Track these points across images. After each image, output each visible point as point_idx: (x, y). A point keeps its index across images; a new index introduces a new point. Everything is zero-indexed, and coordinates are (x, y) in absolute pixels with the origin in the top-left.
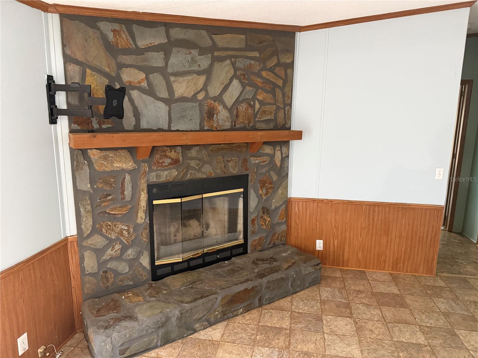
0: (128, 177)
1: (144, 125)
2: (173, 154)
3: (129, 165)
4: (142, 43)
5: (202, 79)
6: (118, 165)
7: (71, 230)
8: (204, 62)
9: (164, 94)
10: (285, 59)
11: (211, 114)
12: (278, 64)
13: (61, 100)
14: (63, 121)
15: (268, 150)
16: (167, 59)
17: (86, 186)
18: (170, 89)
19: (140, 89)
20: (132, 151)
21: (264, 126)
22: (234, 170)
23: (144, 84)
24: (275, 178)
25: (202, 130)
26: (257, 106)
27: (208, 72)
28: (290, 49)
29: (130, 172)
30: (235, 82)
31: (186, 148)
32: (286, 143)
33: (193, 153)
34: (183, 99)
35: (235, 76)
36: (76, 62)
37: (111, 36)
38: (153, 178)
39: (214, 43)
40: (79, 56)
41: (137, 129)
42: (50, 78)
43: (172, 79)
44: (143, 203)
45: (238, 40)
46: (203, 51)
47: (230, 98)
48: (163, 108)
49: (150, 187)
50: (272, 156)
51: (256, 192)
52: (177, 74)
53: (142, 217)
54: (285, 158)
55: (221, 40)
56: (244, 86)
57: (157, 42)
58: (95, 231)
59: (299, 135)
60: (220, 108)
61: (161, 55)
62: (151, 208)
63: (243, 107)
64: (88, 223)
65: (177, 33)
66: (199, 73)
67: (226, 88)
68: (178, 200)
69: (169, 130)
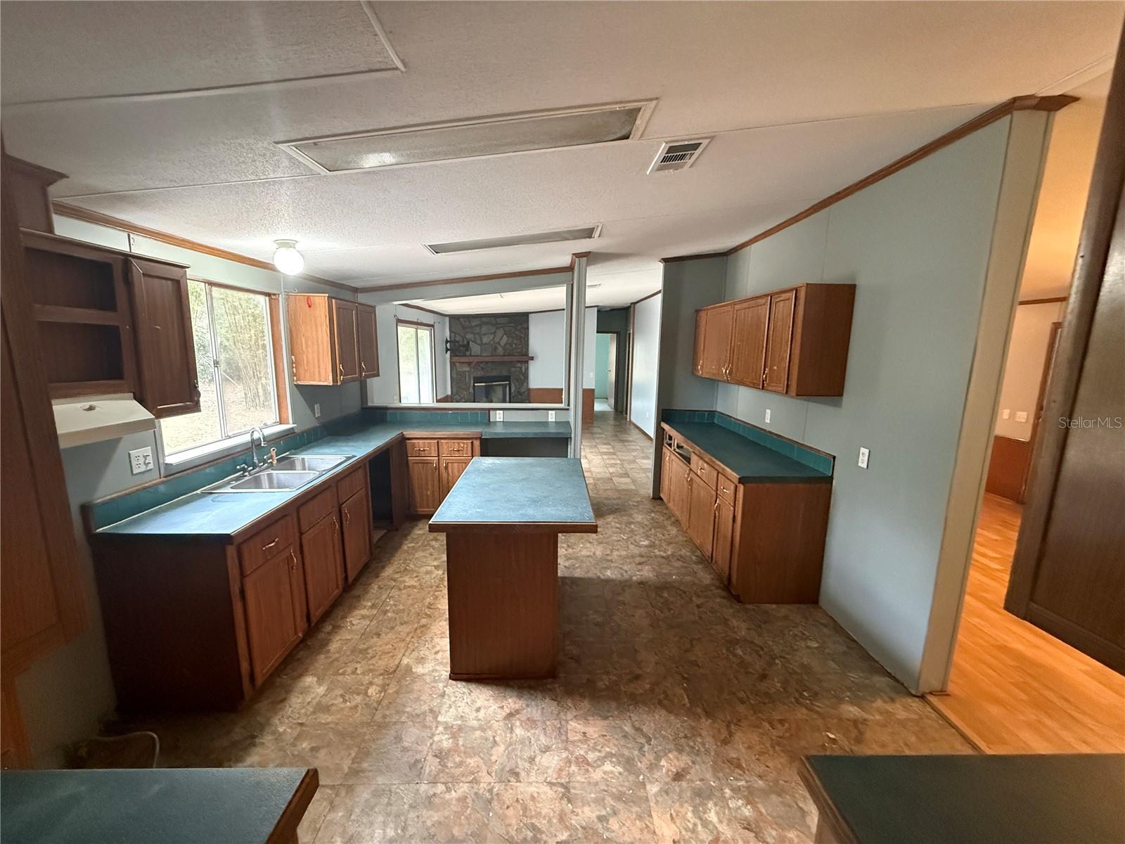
0: (467, 374)
1: (472, 354)
2: (482, 365)
3: (468, 369)
4: (473, 324)
5: (492, 337)
6: (464, 369)
7: (449, 393)
8: (493, 330)
9: (479, 342)
10: (525, 326)
11: (496, 349)
12: (522, 328)
13: (448, 345)
14: (449, 352)
15: (519, 365)
16: (480, 329)
17: (455, 376)
18: (481, 341)
19: (473, 341)
20: (469, 364)
21: (517, 354)
22: (505, 373)
23: (473, 339)
24: (522, 377)
25: (492, 356)
26: (514, 346)
27: (494, 333)
28: (527, 321)
29: (468, 372)
30: (505, 336)
31: (487, 363)
32: (527, 362)
33: (489, 364)
34: (486, 344)
35: (505, 334)
36: (453, 332)
37: (463, 322)
38: (475, 375)
39: (496, 322)
40: (454, 331)
41: (471, 355)
42: (447, 339)
43: (482, 337)
44: (472, 384)
45: (505, 320)
46: (493, 325)
47: (503, 342)
48: (479, 347)
49: (474, 378)
50: (521, 368)
51: (515, 384)
52: (485, 334)
53: (471, 390)
54: (527, 369)
55: (499, 320)
56: (508, 338)
57: (476, 323)
58: (457, 393)
59: (532, 358)
60: (499, 347)
61: (478, 328)
62: (474, 385)
63: (508, 346)
64: (455, 391)
65: (484, 320)
66: (491, 334)
67: (501, 339)
68: (484, 384)
69: (481, 356)
